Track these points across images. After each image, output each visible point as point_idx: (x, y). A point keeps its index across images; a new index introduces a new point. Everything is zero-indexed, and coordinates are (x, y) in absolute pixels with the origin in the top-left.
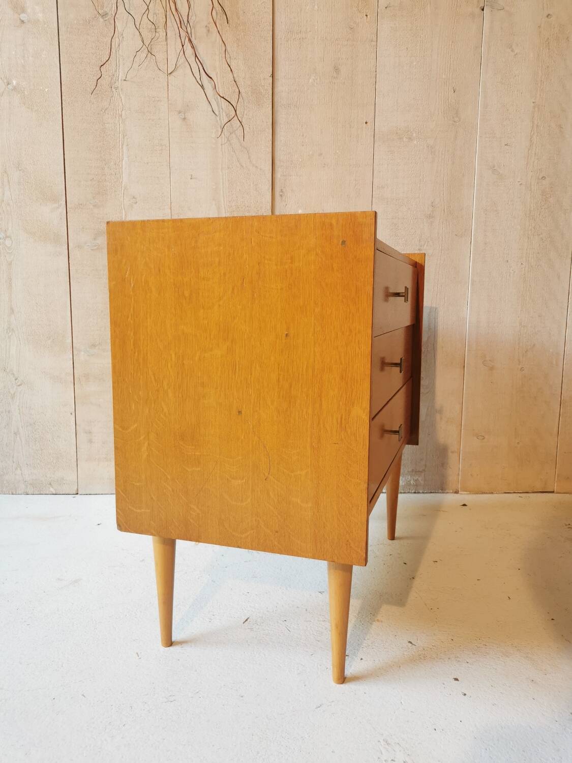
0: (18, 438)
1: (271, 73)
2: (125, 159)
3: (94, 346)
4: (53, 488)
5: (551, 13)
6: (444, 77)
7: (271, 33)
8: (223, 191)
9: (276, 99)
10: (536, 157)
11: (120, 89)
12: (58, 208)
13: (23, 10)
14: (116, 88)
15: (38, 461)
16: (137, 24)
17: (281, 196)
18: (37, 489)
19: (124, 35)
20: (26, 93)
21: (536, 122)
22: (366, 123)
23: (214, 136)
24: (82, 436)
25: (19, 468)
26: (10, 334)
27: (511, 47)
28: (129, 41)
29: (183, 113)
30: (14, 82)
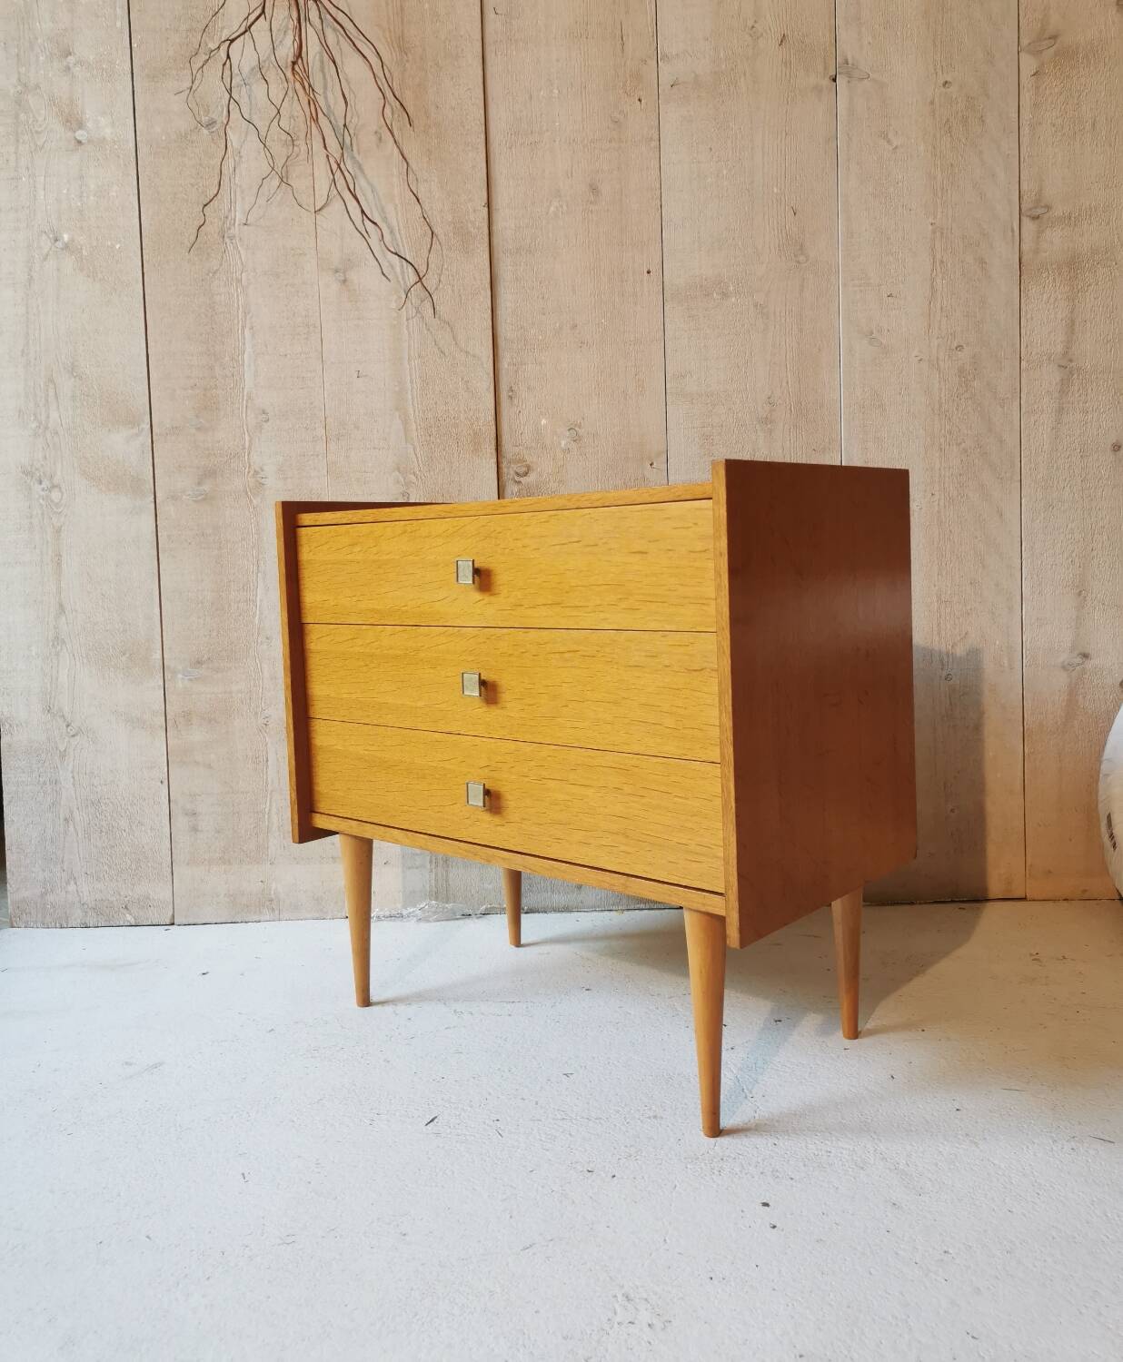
0: (71, 828)
1: (486, 201)
2: (249, 349)
3: (199, 663)
4: (131, 915)
5: (949, 79)
6: (775, 190)
7: (483, 136)
8: (412, 395)
9: (495, 241)
10: (944, 314)
11: (238, 239)
12: (137, 435)
13: (81, 125)
14: (231, 238)
15: (106, 867)
16: (263, 134)
17: (511, 397)
18: (104, 916)
19: (242, 154)
20: (84, 253)
21: (938, 256)
22: (649, 272)
23: (394, 305)
24: (181, 822)
25: (72, 882)
26: (59, 648)
27: (884, 136)
28: (250, 163)
29: (342, 273)
30: (66, 237)
